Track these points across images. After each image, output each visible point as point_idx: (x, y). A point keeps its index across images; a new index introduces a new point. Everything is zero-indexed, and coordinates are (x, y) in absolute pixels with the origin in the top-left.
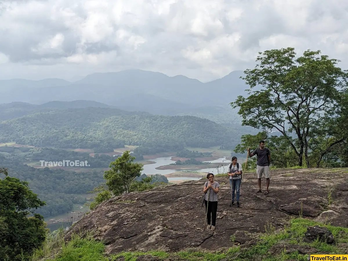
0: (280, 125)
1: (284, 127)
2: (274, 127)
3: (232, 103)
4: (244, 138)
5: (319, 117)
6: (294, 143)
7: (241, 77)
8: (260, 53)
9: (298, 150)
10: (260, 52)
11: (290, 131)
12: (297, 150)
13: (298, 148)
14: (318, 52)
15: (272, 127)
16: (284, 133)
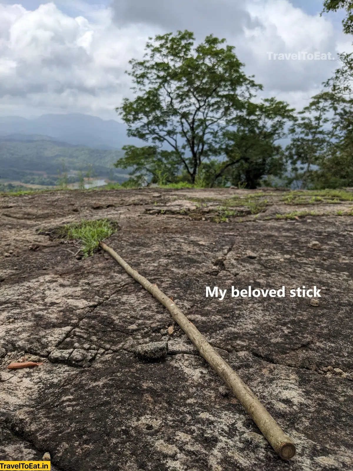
0: (172, 138)
1: (176, 141)
2: (165, 141)
3: (117, 108)
4: (126, 149)
5: (219, 126)
6: (187, 162)
7: (126, 72)
8: (151, 39)
9: (191, 171)
10: (151, 37)
11: (184, 147)
12: (190, 169)
13: (191, 168)
14: (223, 41)
15: (163, 141)
16: (176, 148)
